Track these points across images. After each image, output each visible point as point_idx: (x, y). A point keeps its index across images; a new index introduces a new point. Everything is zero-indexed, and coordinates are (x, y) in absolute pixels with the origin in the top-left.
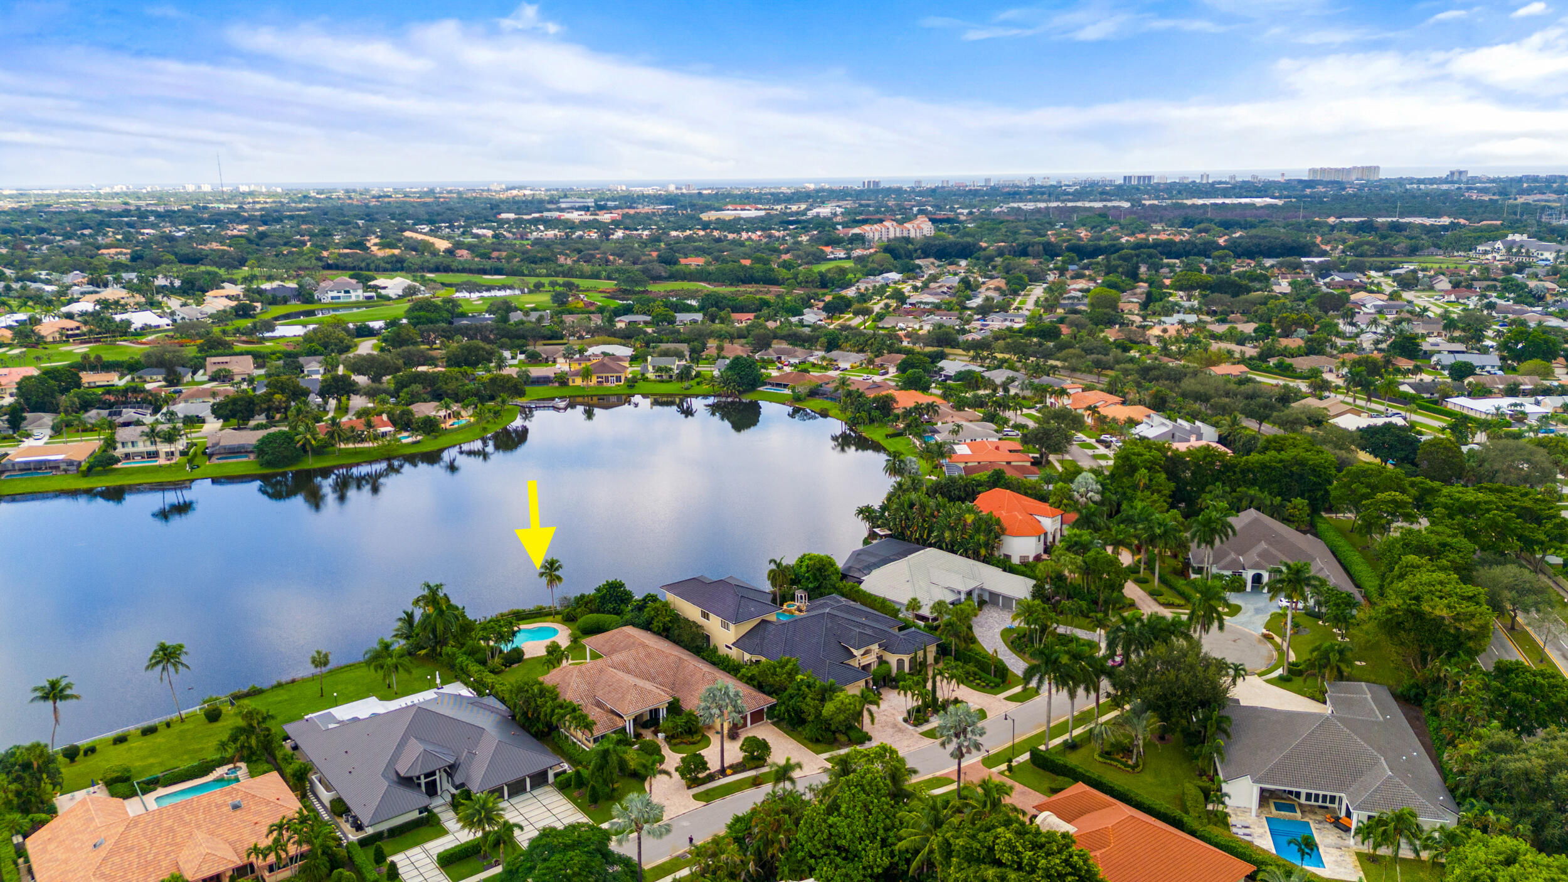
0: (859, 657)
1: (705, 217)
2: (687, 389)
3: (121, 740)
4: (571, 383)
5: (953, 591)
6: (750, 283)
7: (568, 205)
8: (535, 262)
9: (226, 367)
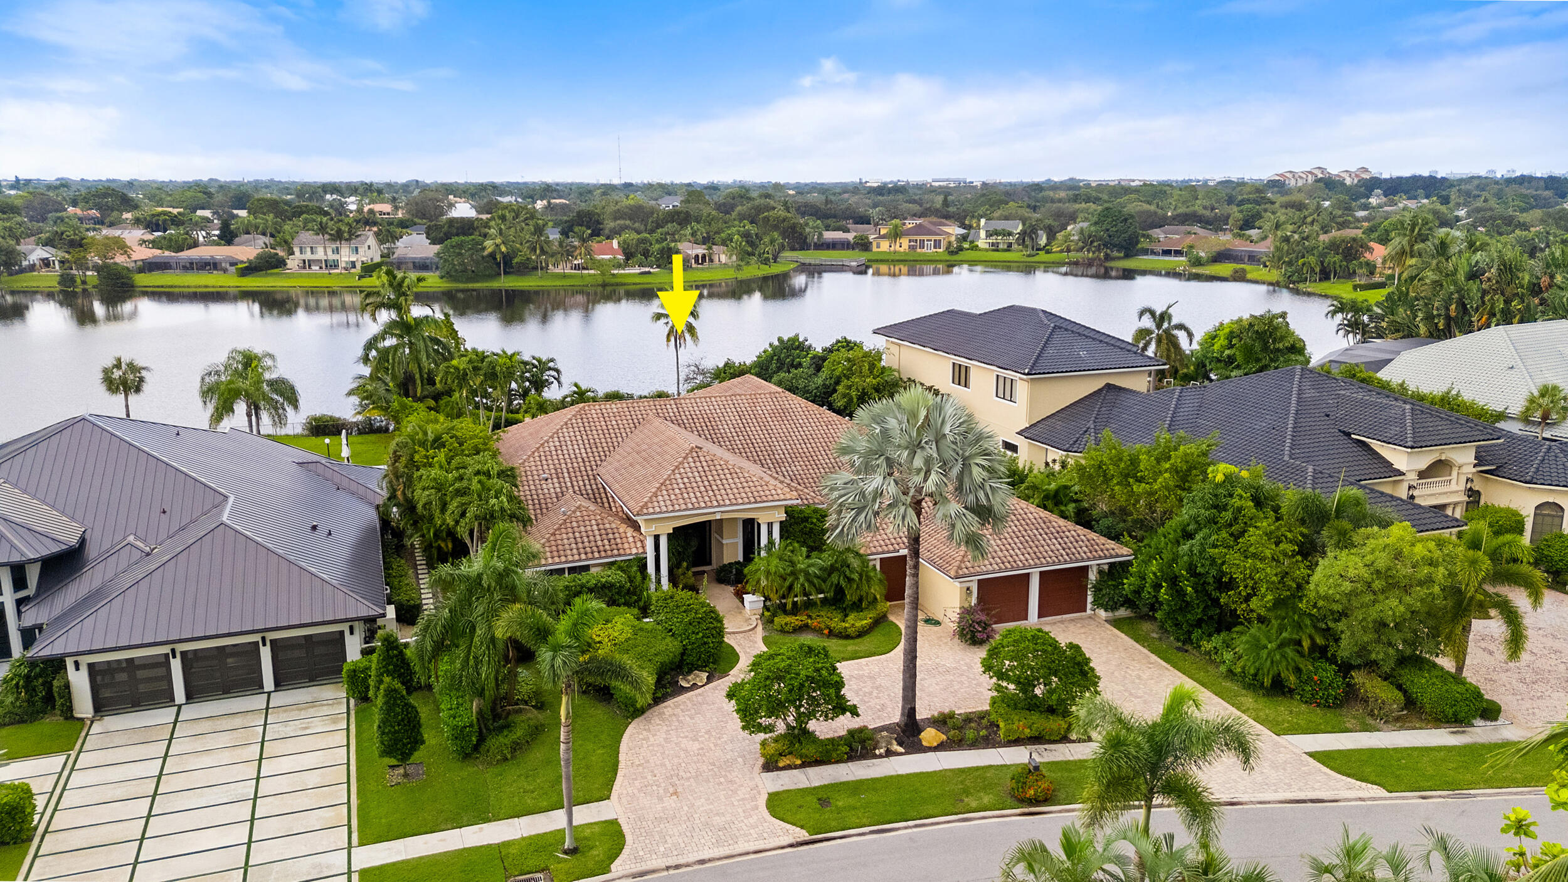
0: (1412, 477)
2: (1030, 256)
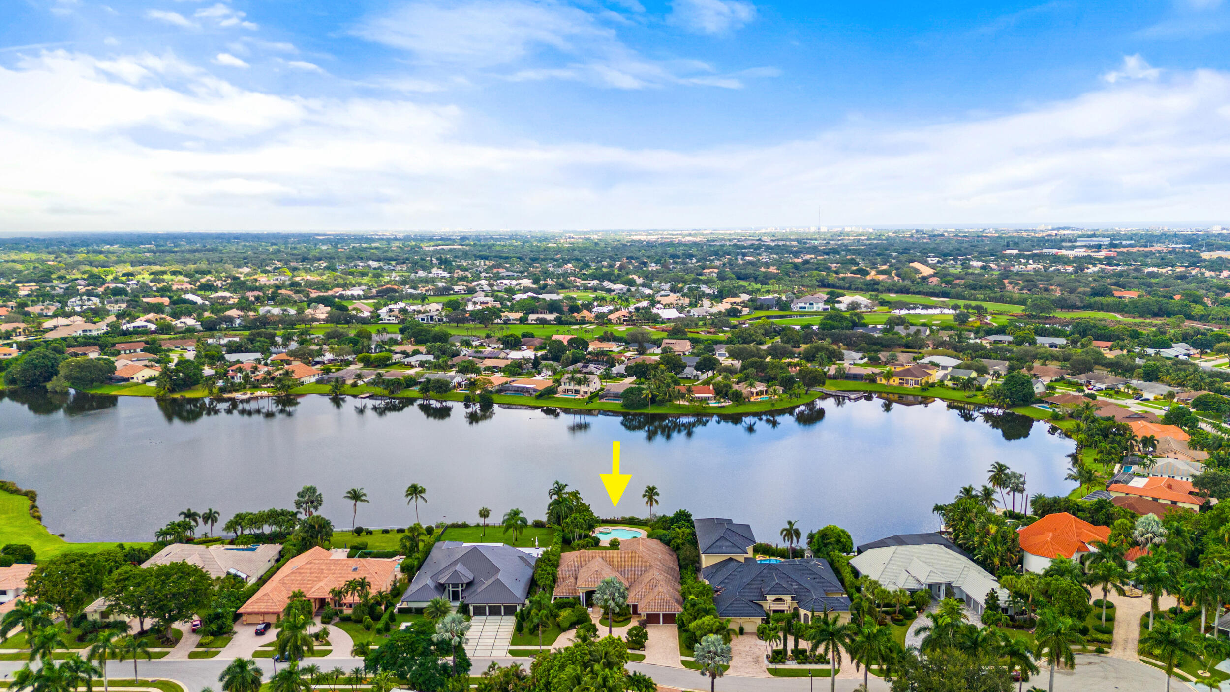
0: (770, 602)
1: (1206, 256)
2: (968, 397)
3: (386, 531)
4: (879, 382)
5: (918, 581)
6: (1162, 316)
7: (1083, 243)
8: (975, 289)
9: (670, 346)
